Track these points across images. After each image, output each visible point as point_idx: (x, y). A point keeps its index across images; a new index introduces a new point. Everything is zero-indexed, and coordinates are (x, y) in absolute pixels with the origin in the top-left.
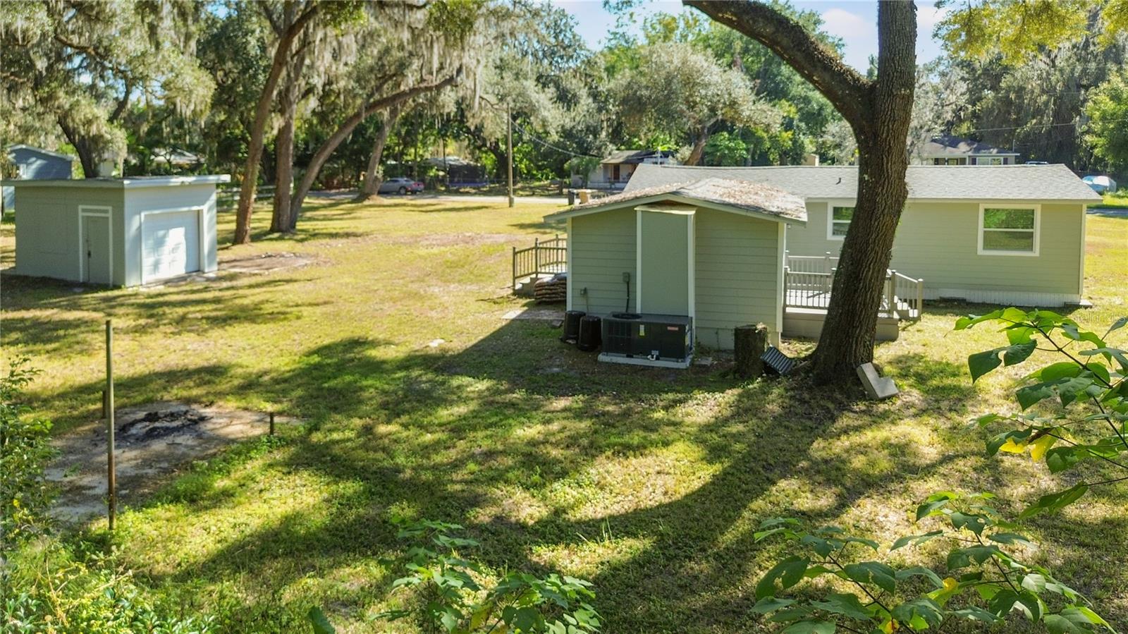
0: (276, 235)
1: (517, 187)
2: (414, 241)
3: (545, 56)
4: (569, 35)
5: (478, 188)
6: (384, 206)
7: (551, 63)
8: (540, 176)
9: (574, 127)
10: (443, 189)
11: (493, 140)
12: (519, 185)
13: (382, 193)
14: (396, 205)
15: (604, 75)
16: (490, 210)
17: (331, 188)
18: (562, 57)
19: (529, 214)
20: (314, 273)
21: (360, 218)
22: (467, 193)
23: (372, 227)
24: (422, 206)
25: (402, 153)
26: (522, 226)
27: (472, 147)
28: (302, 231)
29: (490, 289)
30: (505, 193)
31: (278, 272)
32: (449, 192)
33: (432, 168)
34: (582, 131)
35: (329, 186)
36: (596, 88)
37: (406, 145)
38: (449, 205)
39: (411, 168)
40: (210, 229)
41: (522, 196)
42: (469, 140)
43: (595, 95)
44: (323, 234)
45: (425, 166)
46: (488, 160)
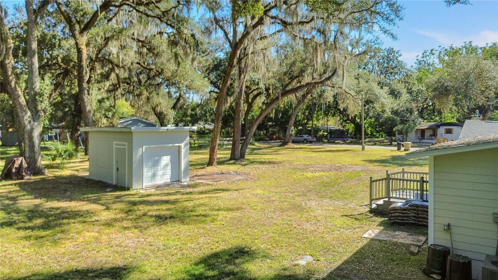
0: (232, 161)
1: (365, 141)
2: (305, 168)
3: (382, 73)
4: (396, 62)
5: (345, 141)
6: (295, 148)
7: (385, 77)
8: (378, 135)
9: (399, 109)
10: (326, 141)
11: (353, 115)
12: (367, 140)
13: (294, 142)
14: (301, 148)
15: (416, 82)
16: (351, 152)
17: (272, 140)
18: (391, 73)
19: (375, 155)
20: (242, 185)
21: (280, 154)
22: (339, 143)
23: (285, 159)
24: (314, 149)
25: (306, 124)
26: (371, 161)
27: (341, 121)
28: (247, 160)
29: (352, 205)
30: (360, 144)
31: (222, 184)
32: (329, 142)
33: (321, 131)
34: (403, 111)
35: (271, 139)
36: (411, 89)
37: (308, 120)
38: (328, 149)
39: (310, 131)
40: (185, 157)
41: (369, 145)
42: (340, 117)
43: (410, 92)
44: (257, 162)
45: (317, 130)
46: (350, 127)
